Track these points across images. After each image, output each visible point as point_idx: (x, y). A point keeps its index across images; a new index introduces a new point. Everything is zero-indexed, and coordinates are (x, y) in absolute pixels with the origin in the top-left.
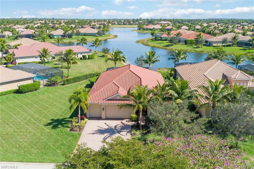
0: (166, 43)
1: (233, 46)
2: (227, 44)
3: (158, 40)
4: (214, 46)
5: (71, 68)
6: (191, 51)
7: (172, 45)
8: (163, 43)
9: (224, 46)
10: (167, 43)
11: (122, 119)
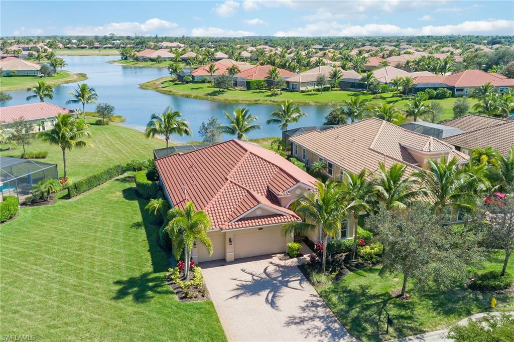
0: (207, 89)
1: (333, 89)
2: (323, 87)
3: (187, 82)
4: (302, 92)
5: (47, 157)
6: (266, 102)
7: (222, 91)
8: (202, 88)
9: (318, 90)
10: (208, 87)
11: (268, 256)
